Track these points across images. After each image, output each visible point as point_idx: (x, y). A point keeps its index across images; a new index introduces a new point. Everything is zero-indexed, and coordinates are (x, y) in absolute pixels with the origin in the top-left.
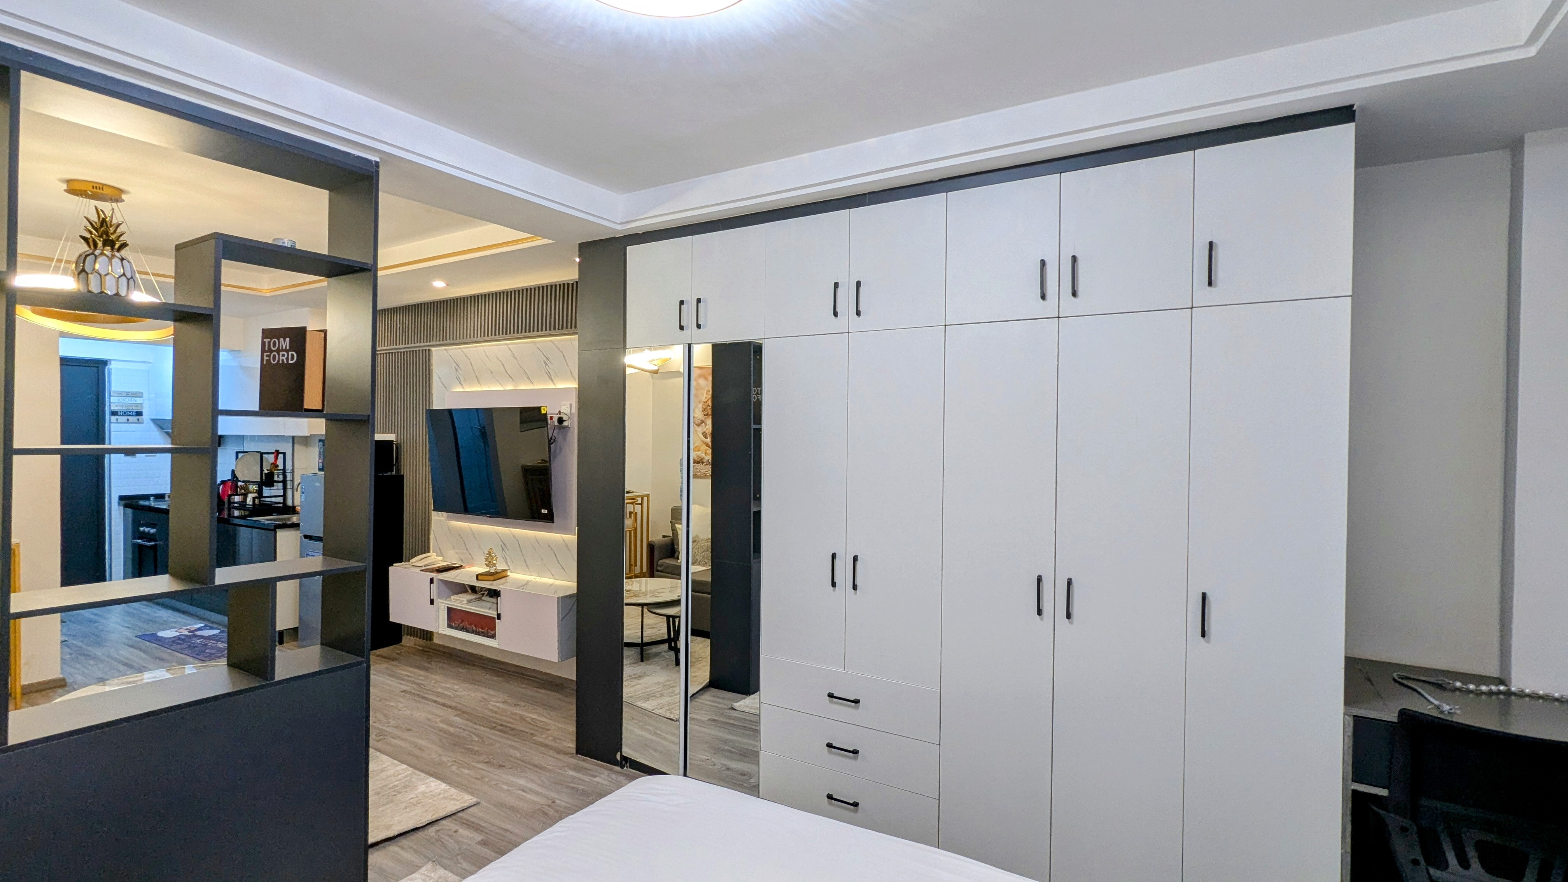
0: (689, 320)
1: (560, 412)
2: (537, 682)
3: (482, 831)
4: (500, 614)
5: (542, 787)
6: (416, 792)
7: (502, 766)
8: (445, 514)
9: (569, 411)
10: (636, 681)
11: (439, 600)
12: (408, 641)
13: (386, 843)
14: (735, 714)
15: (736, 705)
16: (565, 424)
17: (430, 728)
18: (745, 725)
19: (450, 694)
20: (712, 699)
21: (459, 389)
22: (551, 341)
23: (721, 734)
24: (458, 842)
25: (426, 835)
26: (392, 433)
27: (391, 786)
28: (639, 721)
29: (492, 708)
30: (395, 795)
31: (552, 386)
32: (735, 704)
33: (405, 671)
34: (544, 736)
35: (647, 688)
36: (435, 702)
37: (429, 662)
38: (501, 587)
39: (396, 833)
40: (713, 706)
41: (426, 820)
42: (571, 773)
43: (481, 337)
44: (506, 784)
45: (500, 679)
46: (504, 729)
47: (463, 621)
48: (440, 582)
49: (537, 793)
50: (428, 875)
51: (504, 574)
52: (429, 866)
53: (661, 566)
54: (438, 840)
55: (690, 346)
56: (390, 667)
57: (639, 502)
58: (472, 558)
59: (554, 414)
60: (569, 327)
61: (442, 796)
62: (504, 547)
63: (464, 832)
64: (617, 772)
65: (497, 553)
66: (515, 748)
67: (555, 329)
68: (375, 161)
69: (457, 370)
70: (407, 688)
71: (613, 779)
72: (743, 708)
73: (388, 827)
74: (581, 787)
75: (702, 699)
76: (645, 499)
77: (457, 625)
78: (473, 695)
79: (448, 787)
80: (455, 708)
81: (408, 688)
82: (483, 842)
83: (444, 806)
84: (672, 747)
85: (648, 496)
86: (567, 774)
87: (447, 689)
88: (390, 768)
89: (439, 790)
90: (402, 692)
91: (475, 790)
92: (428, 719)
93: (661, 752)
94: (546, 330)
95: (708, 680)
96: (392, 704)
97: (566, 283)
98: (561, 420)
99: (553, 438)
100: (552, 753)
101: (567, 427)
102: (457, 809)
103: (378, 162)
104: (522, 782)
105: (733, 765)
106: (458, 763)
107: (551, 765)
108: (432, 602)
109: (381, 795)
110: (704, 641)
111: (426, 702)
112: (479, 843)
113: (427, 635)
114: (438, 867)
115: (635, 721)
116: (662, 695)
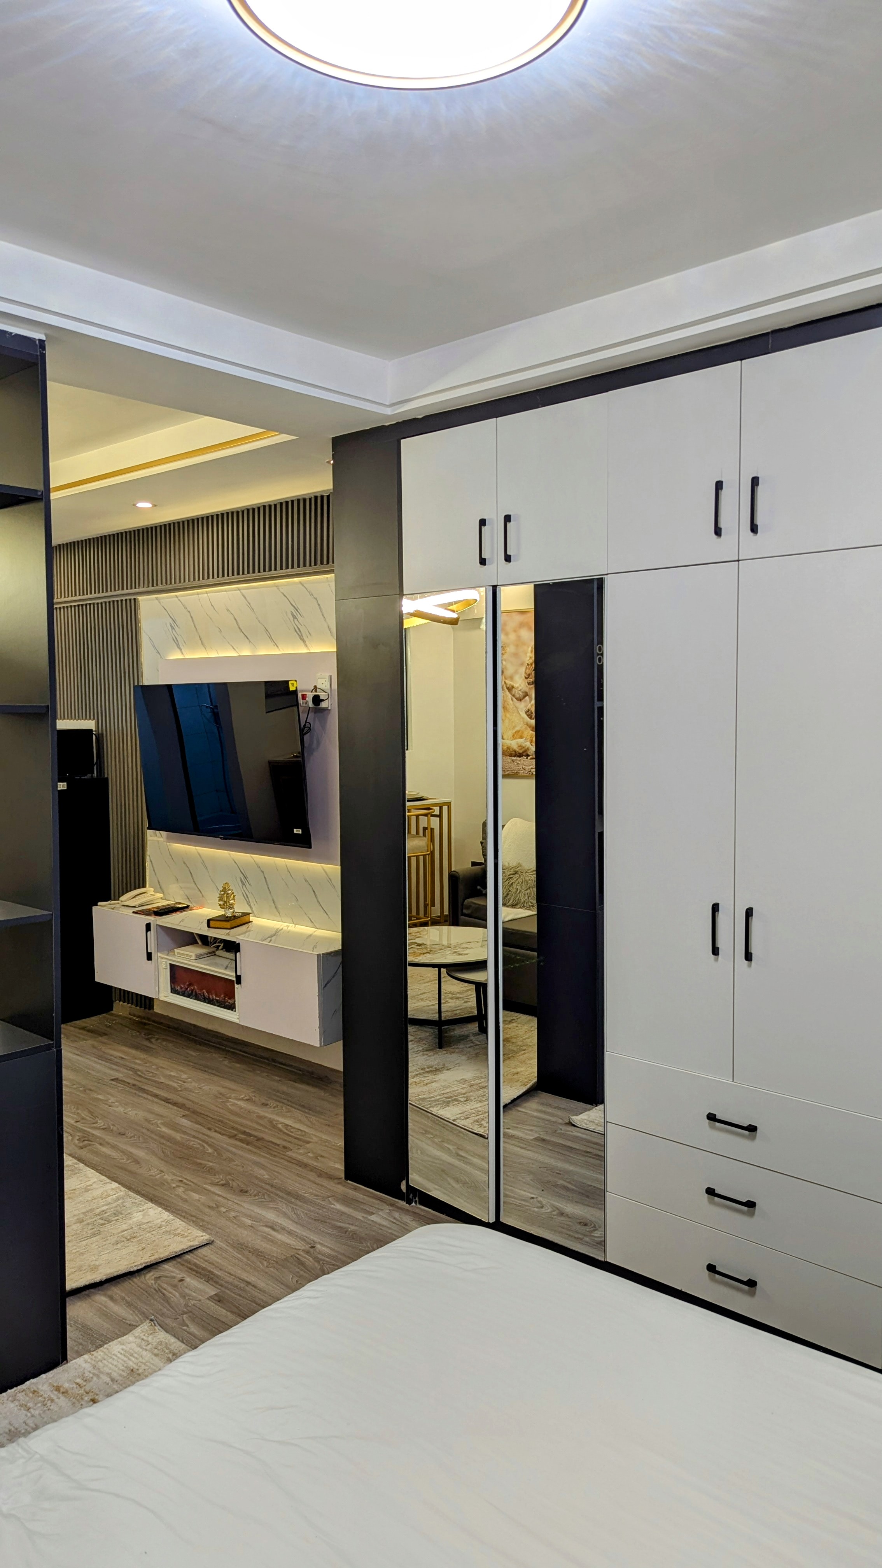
0: (494, 549)
1: (315, 687)
2: (295, 1074)
3: (217, 1283)
4: (240, 976)
5: (297, 1223)
6: (131, 1222)
7: (243, 1192)
8: (164, 833)
9: (328, 686)
10: (431, 1077)
11: (159, 954)
12: (120, 1008)
13: (92, 1290)
14: (575, 1132)
15: (577, 1119)
16: (323, 705)
17: (149, 1133)
18: (589, 1150)
19: (175, 1085)
20: (541, 1108)
21: (176, 656)
22: (300, 583)
23: (552, 1162)
24: (183, 1296)
25: (142, 1282)
26: (90, 719)
27: (98, 1211)
28: (435, 1136)
29: (232, 1108)
30: (102, 1225)
31: (303, 650)
32: (573, 1117)
33: (117, 1051)
34: (301, 1151)
35: (447, 1088)
36: (156, 1096)
37: (148, 1039)
38: (240, 937)
39: (104, 1277)
40: (543, 1119)
41: (142, 1261)
42: (339, 1206)
43: (203, 579)
44: (249, 1217)
45: (244, 1067)
46: (249, 1139)
47: (190, 985)
48: (160, 929)
49: (290, 1233)
50: (145, 1338)
51: (245, 919)
52: (146, 1327)
53: (468, 907)
54: (158, 1291)
55: (495, 588)
56: (96, 1044)
57: (437, 812)
58: (203, 896)
59: (308, 691)
60: (325, 562)
61: (164, 1229)
62: (244, 880)
63: (192, 1282)
64: (401, 1209)
65: (235, 888)
66: (263, 1167)
67: (305, 566)
68: (40, 340)
69: (173, 628)
70: (119, 1076)
71: (395, 1218)
72: (586, 1124)
73: (94, 1269)
74: (352, 1228)
75: (525, 1108)
76: (445, 808)
77: (183, 990)
78: (206, 1088)
79: (171, 1217)
80: (182, 1106)
81: (121, 1075)
82: (216, 1298)
83: (166, 1243)
84: (480, 1176)
85: (449, 805)
86: (333, 1208)
87: (170, 1077)
88: (95, 1186)
89: (160, 1220)
90: (112, 1080)
91: (208, 1223)
92: (146, 1120)
93: (464, 1183)
94: (293, 567)
95: (536, 1080)
96: (100, 1097)
97: (319, 495)
98: (317, 700)
99: (308, 725)
100: (312, 1176)
101: (325, 710)
102: (183, 1250)
103: (43, 341)
104: (270, 1216)
105: (570, 1208)
106: (186, 1184)
107: (311, 1194)
108: (149, 957)
109: (85, 1223)
110: (530, 1020)
111: (145, 1095)
112: (211, 1298)
113: (146, 1002)
114: (157, 1328)
115: (429, 1136)
116: (467, 1100)
